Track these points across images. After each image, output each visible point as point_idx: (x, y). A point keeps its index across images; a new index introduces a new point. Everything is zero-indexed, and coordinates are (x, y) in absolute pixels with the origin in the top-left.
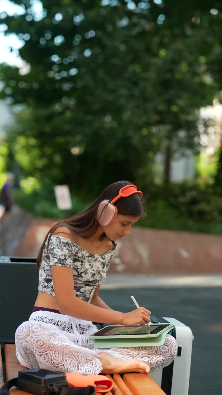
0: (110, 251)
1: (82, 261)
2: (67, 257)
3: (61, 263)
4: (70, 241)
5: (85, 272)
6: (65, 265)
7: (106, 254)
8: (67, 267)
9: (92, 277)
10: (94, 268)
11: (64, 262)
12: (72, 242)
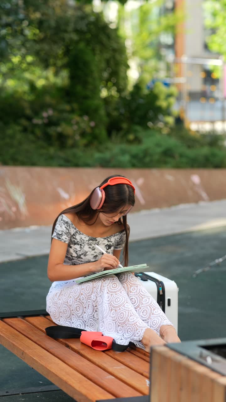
0: (117, 234)
1: (81, 245)
2: (64, 234)
3: (58, 237)
4: (70, 222)
5: (85, 254)
6: (61, 240)
7: (112, 237)
8: (62, 242)
9: (93, 258)
10: (96, 251)
11: (60, 237)
12: (72, 223)
